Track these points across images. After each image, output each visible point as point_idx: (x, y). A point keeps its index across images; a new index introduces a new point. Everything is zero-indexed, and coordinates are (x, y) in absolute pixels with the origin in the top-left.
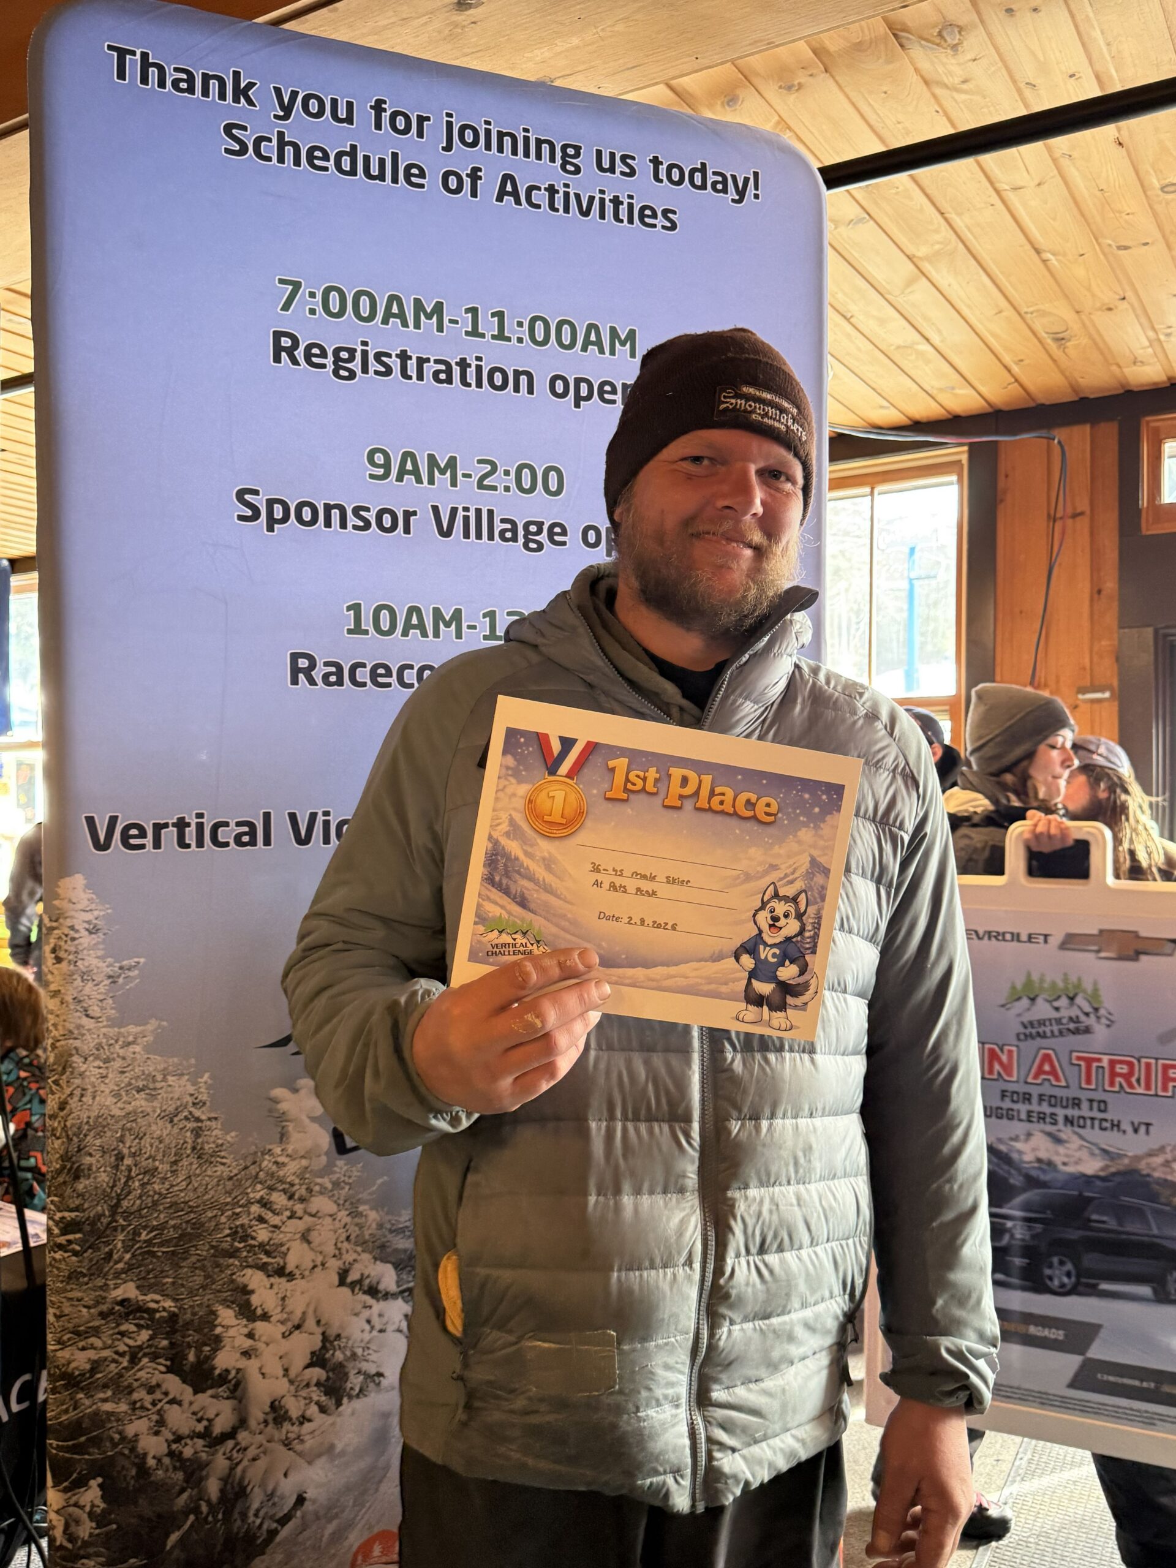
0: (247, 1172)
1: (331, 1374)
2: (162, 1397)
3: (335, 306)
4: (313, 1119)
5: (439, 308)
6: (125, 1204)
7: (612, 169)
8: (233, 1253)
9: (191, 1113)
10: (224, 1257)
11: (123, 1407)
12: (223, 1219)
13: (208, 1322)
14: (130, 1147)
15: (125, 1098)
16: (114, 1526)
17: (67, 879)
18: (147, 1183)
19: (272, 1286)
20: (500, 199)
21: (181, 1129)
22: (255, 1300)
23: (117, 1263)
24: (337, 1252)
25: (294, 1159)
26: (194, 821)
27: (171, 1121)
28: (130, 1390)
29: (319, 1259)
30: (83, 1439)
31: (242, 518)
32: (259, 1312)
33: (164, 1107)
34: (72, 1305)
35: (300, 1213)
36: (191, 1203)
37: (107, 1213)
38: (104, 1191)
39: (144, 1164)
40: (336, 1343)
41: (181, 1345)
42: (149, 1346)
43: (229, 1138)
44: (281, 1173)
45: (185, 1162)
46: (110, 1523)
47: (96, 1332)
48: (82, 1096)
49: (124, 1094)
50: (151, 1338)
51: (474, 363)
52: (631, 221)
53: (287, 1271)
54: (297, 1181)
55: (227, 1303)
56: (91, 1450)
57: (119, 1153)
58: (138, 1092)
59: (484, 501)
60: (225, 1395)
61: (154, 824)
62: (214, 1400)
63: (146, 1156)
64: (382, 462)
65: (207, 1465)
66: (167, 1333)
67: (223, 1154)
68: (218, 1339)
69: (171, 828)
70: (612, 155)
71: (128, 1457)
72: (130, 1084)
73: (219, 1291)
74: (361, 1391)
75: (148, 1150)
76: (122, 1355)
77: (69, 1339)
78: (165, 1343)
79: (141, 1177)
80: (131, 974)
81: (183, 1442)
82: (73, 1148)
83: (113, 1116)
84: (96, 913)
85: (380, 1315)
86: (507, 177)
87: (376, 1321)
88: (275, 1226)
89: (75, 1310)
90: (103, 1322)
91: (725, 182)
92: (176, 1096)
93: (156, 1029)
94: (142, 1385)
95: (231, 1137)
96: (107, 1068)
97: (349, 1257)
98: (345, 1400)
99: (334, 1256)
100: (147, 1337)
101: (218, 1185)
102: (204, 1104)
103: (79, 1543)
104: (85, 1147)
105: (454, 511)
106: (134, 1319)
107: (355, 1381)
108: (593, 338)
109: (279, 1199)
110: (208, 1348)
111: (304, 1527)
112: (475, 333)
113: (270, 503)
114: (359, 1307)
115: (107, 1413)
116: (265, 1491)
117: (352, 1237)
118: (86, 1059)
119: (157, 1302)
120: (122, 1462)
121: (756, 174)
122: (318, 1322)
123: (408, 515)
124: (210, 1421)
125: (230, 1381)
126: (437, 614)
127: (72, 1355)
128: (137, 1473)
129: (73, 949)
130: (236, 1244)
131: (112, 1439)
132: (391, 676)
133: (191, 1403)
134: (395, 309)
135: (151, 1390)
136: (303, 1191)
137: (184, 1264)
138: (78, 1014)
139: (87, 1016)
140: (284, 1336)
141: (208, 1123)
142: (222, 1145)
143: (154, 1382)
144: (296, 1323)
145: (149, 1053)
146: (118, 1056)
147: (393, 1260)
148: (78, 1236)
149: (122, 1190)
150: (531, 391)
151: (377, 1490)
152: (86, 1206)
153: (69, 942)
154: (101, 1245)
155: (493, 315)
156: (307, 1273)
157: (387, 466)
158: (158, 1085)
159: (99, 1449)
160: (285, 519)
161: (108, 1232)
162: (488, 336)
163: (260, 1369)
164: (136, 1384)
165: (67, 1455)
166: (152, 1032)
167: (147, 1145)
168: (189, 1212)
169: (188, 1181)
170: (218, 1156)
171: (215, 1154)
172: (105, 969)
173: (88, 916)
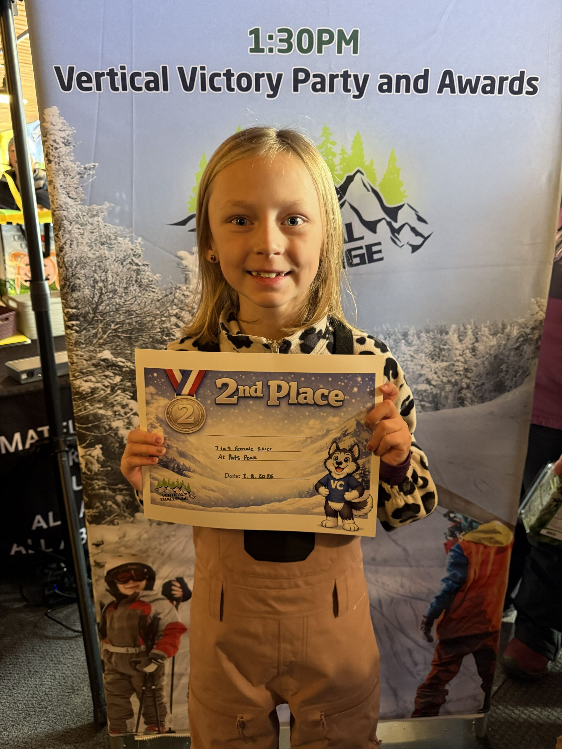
0: (168, 298)
2: (129, 411)
6: (101, 308)
8: (162, 342)
9: (132, 260)
10: (158, 343)
11: (110, 413)
12: (156, 323)
14: (101, 277)
15: (95, 248)
16: (110, 468)
17: (49, 109)
18: (112, 298)
21: (128, 269)
23: (100, 339)
25: (194, 293)
26: (119, 72)
27: (122, 264)
28: (113, 405)
30: (90, 425)
33: (118, 255)
34: (78, 358)
36: (137, 312)
37: (91, 312)
38: (88, 299)
39: (109, 287)
42: (120, 385)
43: (155, 277)
44: (187, 301)
45: (131, 288)
46: (107, 466)
47: (92, 373)
48: (71, 244)
49: (94, 245)
50: (122, 380)
56: (95, 431)
57: (95, 279)
58: (102, 245)
61: (96, 73)
63: (110, 282)
66: (130, 379)
69: (106, 76)
72: (96, 240)
75: (110, 279)
76: (107, 387)
77: (79, 375)
78: (129, 384)
79: (108, 294)
80: (91, 173)
82: (70, 274)
83: (89, 258)
84: (67, 132)
89: (79, 361)
90: (95, 369)
92: (123, 249)
93: (108, 208)
94: (118, 404)
95: (157, 276)
96: (83, 229)
100: (120, 380)
101: (152, 303)
102: (140, 256)
103: (93, 473)
104: (76, 274)
106: (112, 369)
109: (186, 315)
115: (102, 415)
118: (71, 223)
119: (123, 362)
120: (111, 439)
127: (81, 383)
128: (119, 446)
129: (56, 155)
130: (164, 337)
131: (105, 428)
135: (124, 407)
137: (136, 344)
138: (64, 196)
139: (69, 197)
141: (143, 267)
142: (152, 281)
143: (124, 403)
145: (105, 222)
146: (89, 223)
148: (78, 322)
149: (99, 300)
152: (80, 306)
153: (54, 150)
154: (90, 329)
158: (113, 242)
159: (99, 431)
161: (93, 322)
164: (115, 403)
165: (84, 432)
166: (106, 210)
167: (110, 276)
168: (136, 317)
169: (134, 299)
170: (151, 287)
171: (148, 286)
172: (76, 168)
173: (63, 134)
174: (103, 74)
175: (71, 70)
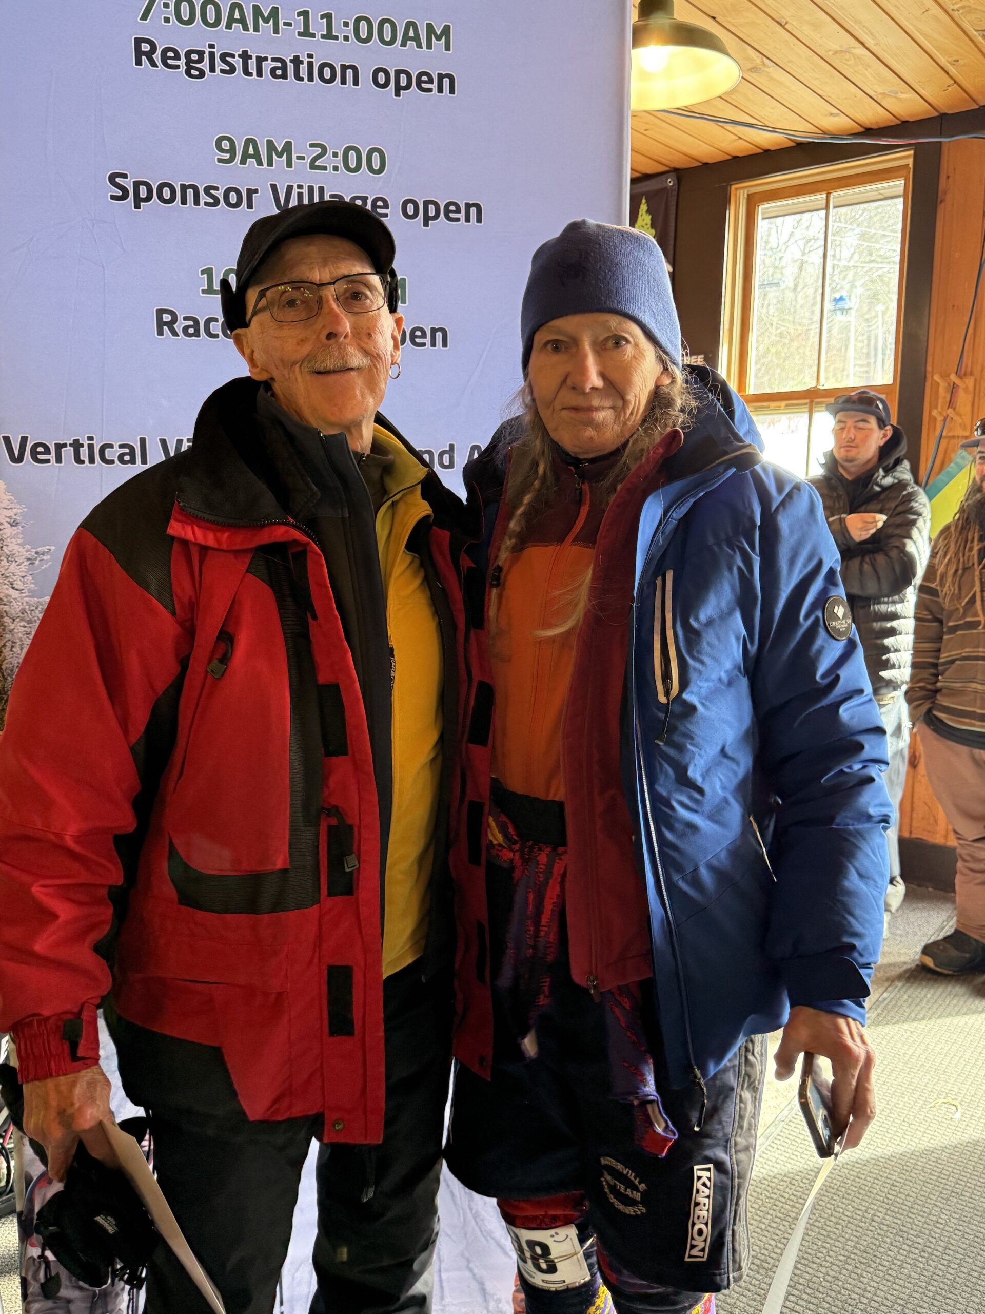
3: (186, 15)
5: (274, 12)
26: (86, 443)
31: (113, 197)
51: (306, 60)
59: (316, 179)
61: (56, 444)
64: (228, 148)
69: (69, 447)
84: (15, 511)
105: (290, 188)
108: (411, 34)
112: (306, 33)
113: (137, 184)
123: (251, 192)
134: (237, 15)
150: (356, 83)
155: (322, 17)
157: (232, 151)
160: (149, 198)
162: (318, 36)
172: (25, 553)
173: (9, 513)
174: (65, 445)
175: (24, 440)
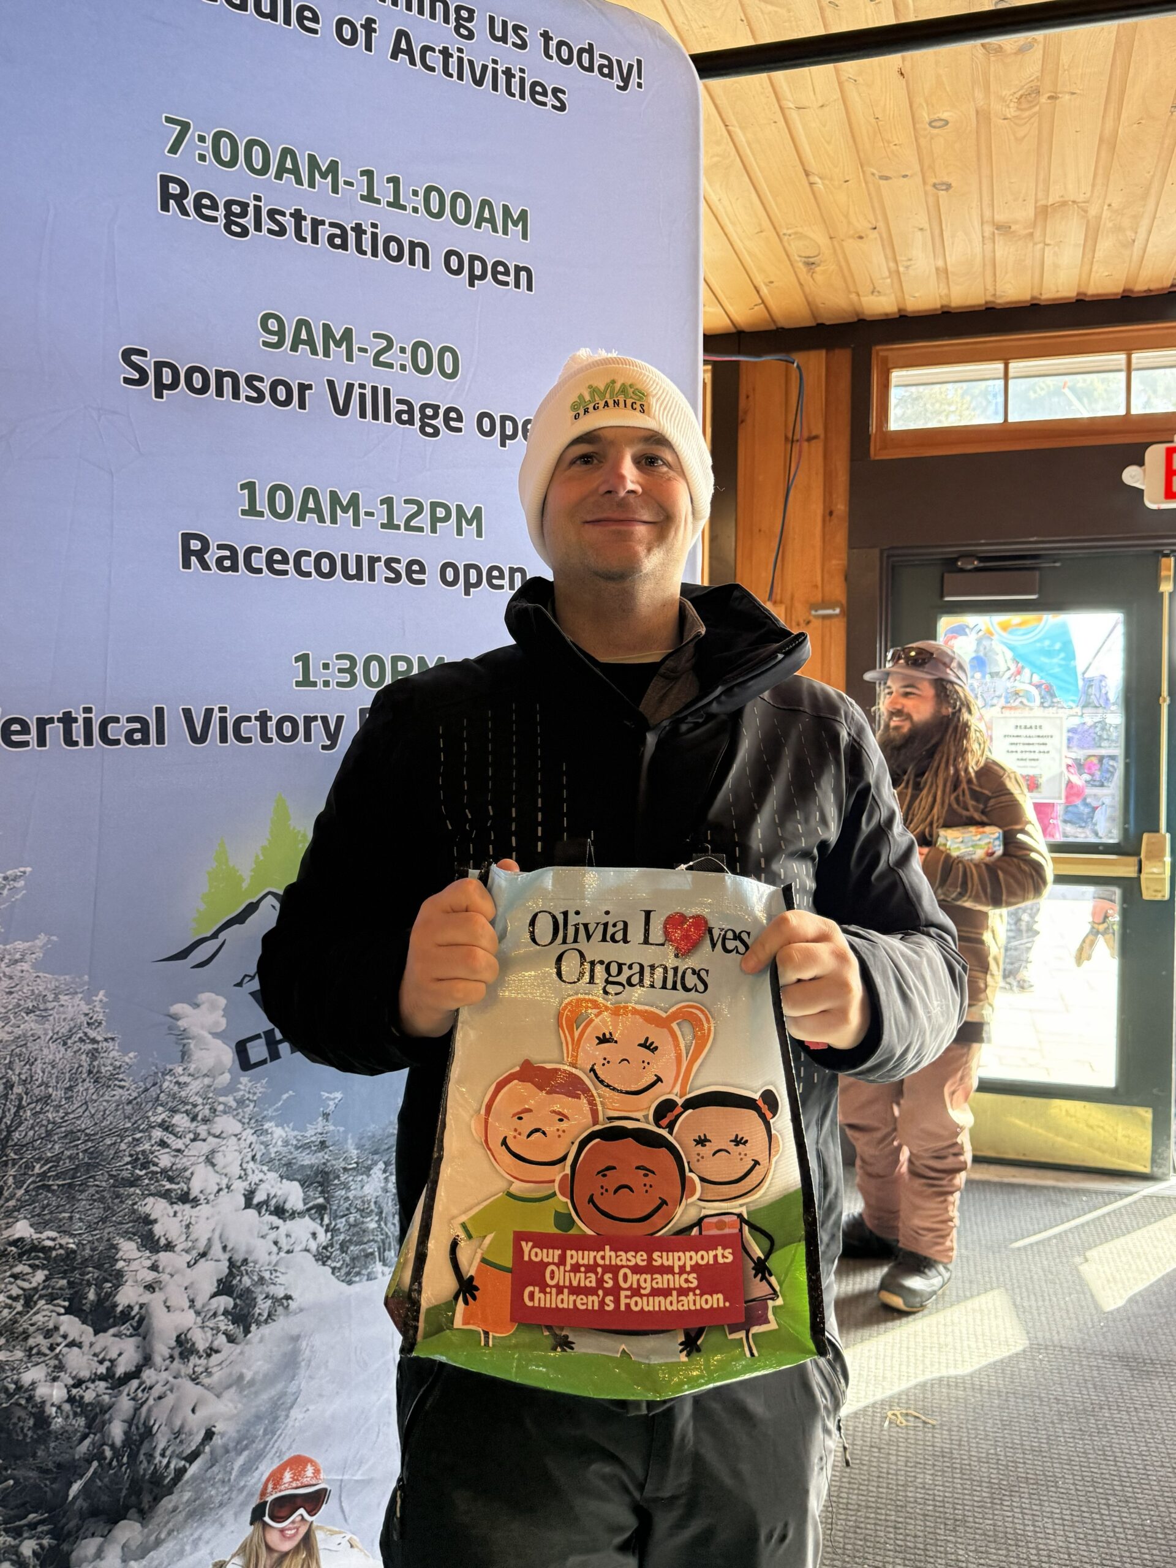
0: (148, 1094)
1: (238, 1301)
2: (60, 1340)
3: (226, 155)
4: (216, 1035)
5: (334, 166)
6: (16, 1135)
7: (504, 39)
8: (134, 1182)
9: (86, 1034)
10: (124, 1186)
11: (19, 1354)
12: (123, 1146)
13: (109, 1257)
14: (20, 1074)
15: (13, 1021)
18: (40, 1112)
19: (175, 1213)
20: (394, 56)
21: (76, 1052)
22: (158, 1230)
23: (7, 1200)
24: (243, 1173)
25: (196, 1079)
27: (65, 1044)
28: (26, 1336)
29: (225, 1181)
31: (127, 381)
32: (163, 1242)
33: (57, 1029)
35: (203, 1135)
36: (88, 1131)
39: (37, 1091)
40: (243, 1268)
41: (81, 1284)
42: (44, 1288)
43: (127, 1059)
44: (183, 1094)
45: (81, 1088)
49: (12, 1016)
50: (47, 1279)
51: (370, 230)
52: (522, 97)
53: (191, 1197)
54: (200, 1101)
55: (128, 1235)
57: (7, 1081)
58: (27, 1014)
59: (381, 379)
60: (128, 1333)
61: (38, 719)
62: (117, 1339)
63: (37, 1083)
64: (276, 329)
65: (110, 1408)
66: (65, 1272)
67: (121, 1076)
68: (120, 1274)
69: (56, 723)
70: (505, 23)
71: (25, 1408)
72: (19, 1005)
73: (121, 1223)
74: (269, 1315)
75: (39, 1076)
76: (16, 1299)
78: (64, 1282)
79: (33, 1106)
81: (84, 1387)
85: (288, 1236)
86: (401, 34)
87: (284, 1244)
88: (178, 1151)
91: (610, 66)
92: (69, 1017)
93: (45, 945)
94: (38, 1330)
95: (130, 1057)
97: (254, 1178)
98: (253, 1327)
99: (240, 1177)
100: (43, 1278)
101: (117, 1110)
102: (100, 1023)
105: (350, 387)
106: (28, 1259)
107: (262, 1306)
108: (487, 215)
109: (181, 1121)
110: (109, 1285)
111: (213, 1462)
112: (369, 197)
113: (159, 366)
114: (265, 1229)
116: (172, 1429)
117: (258, 1157)
119: (54, 1239)
120: (19, 1413)
121: (639, 62)
122: (224, 1248)
123: (303, 388)
124: (112, 1361)
125: (133, 1318)
126: (334, 498)
128: (35, 1424)
130: (137, 1171)
131: (7, 1391)
132: (287, 563)
133: (91, 1345)
134: (289, 164)
135: (48, 1334)
136: (207, 1112)
137: (82, 1197)
140: (189, 1266)
141: (105, 1044)
142: (120, 1067)
143: (51, 1325)
144: (201, 1251)
145: (38, 971)
146: (4, 975)
147: (299, 1177)
149: (13, 1121)
150: (426, 265)
151: (287, 1416)
155: (389, 180)
156: (212, 1197)
157: (281, 333)
158: (50, 1005)
160: (174, 385)
162: (384, 202)
163: (165, 1302)
164: (32, 1329)
166: (41, 948)
167: (39, 1071)
168: (86, 1141)
169: (84, 1107)
170: (116, 1079)
171: (112, 1077)
